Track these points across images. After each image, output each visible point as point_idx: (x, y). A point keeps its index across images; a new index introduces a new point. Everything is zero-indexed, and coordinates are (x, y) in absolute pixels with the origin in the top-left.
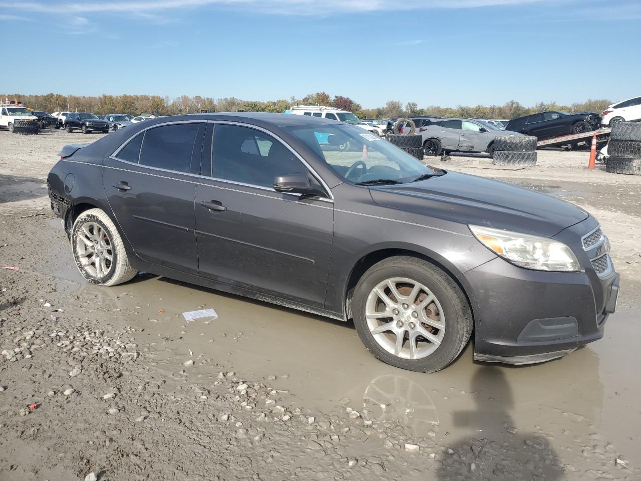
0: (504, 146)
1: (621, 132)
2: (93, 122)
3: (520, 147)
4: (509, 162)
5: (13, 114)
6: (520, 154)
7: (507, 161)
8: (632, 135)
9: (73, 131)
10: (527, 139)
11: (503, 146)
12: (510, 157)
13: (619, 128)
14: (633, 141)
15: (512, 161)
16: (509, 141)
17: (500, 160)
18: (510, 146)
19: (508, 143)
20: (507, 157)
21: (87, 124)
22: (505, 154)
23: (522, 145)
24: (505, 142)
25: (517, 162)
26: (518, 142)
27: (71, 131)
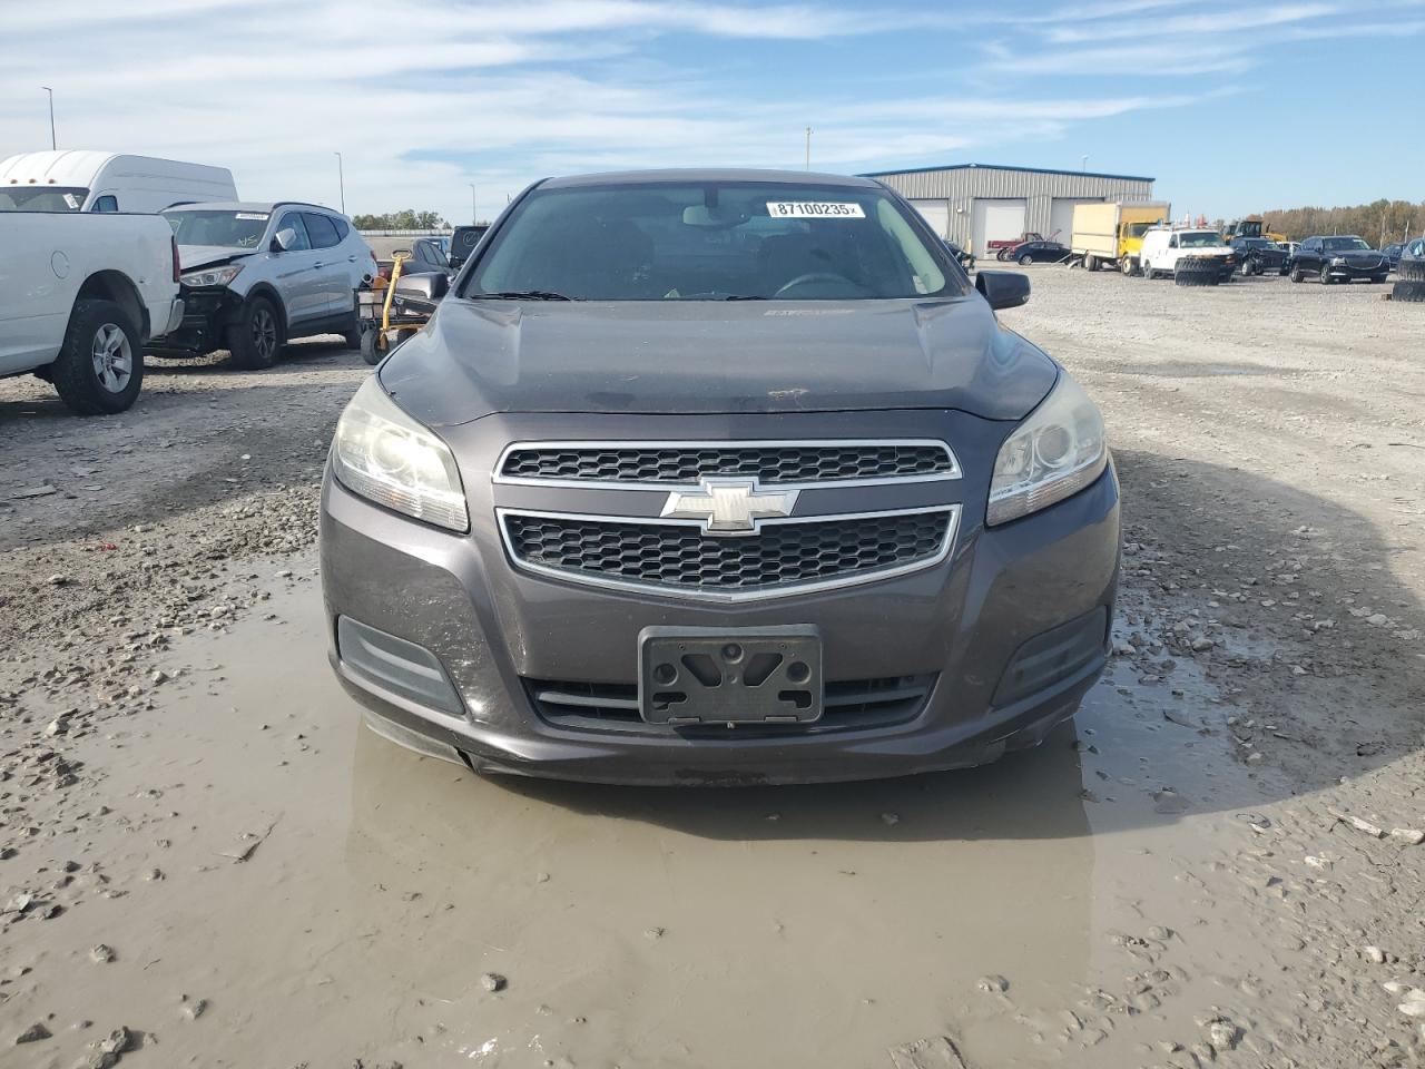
2: (1348, 256)
5: (1190, 244)
9: (1306, 279)
21: (1335, 261)
27: (1299, 280)
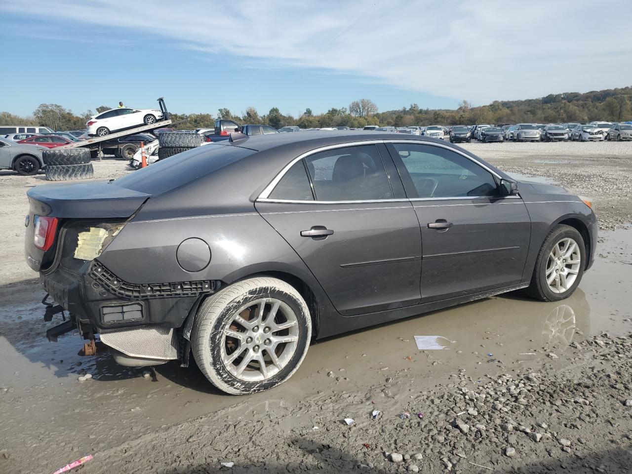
0: (61, 160)
1: (171, 140)
3: (79, 159)
4: (70, 176)
6: (80, 167)
7: (68, 175)
8: (180, 143)
10: (84, 151)
11: (59, 160)
12: (71, 171)
13: (168, 137)
14: (182, 147)
15: (73, 175)
16: (65, 154)
17: (59, 175)
18: (68, 160)
19: (65, 156)
20: (67, 171)
22: (63, 168)
23: (80, 157)
24: (61, 155)
25: (79, 175)
26: (76, 154)
